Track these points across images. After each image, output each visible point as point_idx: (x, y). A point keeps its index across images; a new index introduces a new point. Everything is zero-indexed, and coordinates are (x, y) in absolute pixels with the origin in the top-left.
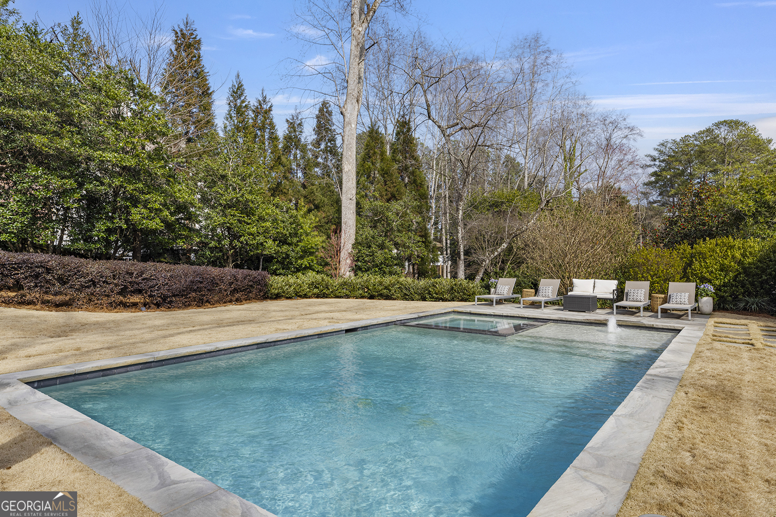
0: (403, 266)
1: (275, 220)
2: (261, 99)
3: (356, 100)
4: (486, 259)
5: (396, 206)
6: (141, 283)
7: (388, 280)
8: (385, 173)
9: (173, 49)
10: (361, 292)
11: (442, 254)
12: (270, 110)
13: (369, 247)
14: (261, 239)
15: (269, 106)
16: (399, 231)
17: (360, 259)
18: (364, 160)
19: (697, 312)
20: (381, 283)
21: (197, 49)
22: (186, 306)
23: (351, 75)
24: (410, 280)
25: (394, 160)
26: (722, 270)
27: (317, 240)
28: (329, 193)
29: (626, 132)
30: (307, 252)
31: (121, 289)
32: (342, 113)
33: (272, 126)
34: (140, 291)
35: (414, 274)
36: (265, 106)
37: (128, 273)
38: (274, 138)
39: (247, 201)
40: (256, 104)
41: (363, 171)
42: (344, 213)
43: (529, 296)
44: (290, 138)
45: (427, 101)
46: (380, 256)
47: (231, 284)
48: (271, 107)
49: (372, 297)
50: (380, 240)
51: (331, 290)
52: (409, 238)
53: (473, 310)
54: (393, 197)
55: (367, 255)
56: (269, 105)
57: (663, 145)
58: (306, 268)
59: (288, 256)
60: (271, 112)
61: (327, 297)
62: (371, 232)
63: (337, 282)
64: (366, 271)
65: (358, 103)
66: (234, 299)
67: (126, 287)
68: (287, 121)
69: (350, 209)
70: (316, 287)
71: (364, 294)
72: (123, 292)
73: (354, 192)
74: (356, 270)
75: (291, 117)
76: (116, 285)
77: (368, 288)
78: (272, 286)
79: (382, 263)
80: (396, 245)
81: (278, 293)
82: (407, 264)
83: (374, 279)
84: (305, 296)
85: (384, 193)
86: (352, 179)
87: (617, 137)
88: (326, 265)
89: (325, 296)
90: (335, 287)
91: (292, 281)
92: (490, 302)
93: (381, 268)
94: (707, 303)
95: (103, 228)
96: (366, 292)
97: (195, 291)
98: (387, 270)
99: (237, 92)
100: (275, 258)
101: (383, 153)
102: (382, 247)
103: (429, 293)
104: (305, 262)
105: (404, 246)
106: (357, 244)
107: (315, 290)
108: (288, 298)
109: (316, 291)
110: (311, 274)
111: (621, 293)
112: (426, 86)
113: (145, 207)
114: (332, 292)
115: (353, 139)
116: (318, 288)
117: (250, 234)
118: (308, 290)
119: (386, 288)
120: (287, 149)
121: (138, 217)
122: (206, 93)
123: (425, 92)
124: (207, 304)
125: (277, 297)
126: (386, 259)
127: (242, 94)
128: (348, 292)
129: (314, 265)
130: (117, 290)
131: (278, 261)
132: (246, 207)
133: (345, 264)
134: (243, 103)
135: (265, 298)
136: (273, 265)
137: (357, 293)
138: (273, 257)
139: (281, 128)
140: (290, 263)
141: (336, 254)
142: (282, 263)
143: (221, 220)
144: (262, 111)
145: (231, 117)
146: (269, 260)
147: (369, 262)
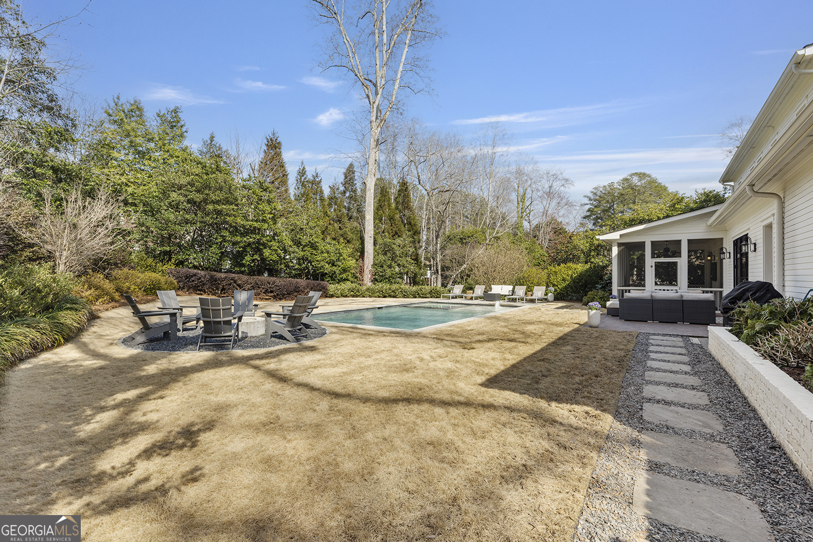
0: (403, 279)
1: (328, 252)
2: (314, 175)
3: (373, 175)
4: (454, 274)
5: (398, 241)
6: (274, 288)
7: (394, 287)
8: (391, 219)
9: (266, 149)
10: (378, 294)
11: (430, 270)
12: (320, 181)
13: (382, 266)
14: (322, 263)
16: (400, 257)
17: (377, 274)
18: (378, 209)
19: (546, 300)
20: (390, 289)
21: (279, 149)
23: (371, 160)
24: (407, 287)
25: (397, 208)
26: (563, 280)
27: (352, 262)
29: (563, 182)
30: (345, 270)
32: (364, 183)
33: (322, 192)
34: (272, 292)
35: (410, 283)
36: (317, 180)
37: (267, 283)
38: (322, 200)
39: (315, 242)
40: (312, 178)
41: (378, 218)
42: (366, 245)
43: (469, 294)
44: (332, 198)
45: (418, 173)
46: (388, 272)
49: (385, 297)
50: (389, 263)
51: (361, 293)
52: (407, 261)
53: (439, 301)
54: (396, 234)
55: (381, 272)
56: (320, 178)
57: (596, 188)
58: (345, 280)
59: (335, 272)
60: (321, 183)
62: (384, 258)
63: (364, 288)
64: (380, 282)
65: (375, 177)
67: (267, 290)
68: (330, 187)
69: (370, 243)
70: (352, 291)
72: (266, 292)
73: (372, 232)
74: (375, 281)
75: (332, 184)
76: (263, 288)
77: (382, 292)
78: (330, 290)
79: (390, 277)
80: (399, 265)
81: (332, 294)
82: (405, 277)
83: (385, 286)
84: (346, 296)
85: (391, 232)
86: (371, 224)
87: (556, 185)
88: (357, 278)
89: (357, 296)
90: (363, 291)
91: (339, 287)
92: (448, 298)
93: (389, 280)
94: (550, 296)
95: (249, 259)
96: (381, 294)
97: (296, 292)
98: (393, 281)
99: (302, 173)
101: (389, 205)
102: (390, 266)
103: (418, 294)
104: (344, 276)
105: (404, 266)
106: (374, 265)
108: (337, 297)
109: (352, 293)
110: (348, 283)
111: (513, 292)
112: (417, 164)
113: (270, 248)
115: (372, 199)
117: (317, 261)
118: (348, 292)
119: (393, 291)
120: (330, 205)
121: (268, 254)
122: (285, 175)
123: (417, 167)
125: (332, 296)
126: (392, 274)
127: (305, 173)
128: (370, 294)
129: (349, 278)
130: (263, 291)
131: (329, 276)
132: (313, 246)
133: (367, 277)
134: (305, 179)
135: (326, 297)
136: (326, 278)
137: (376, 295)
138: (326, 274)
139: (327, 192)
140: (336, 277)
141: (362, 271)
142: (331, 277)
143: (302, 253)
144: (316, 183)
145: (298, 188)
146: (324, 275)
147: (382, 276)
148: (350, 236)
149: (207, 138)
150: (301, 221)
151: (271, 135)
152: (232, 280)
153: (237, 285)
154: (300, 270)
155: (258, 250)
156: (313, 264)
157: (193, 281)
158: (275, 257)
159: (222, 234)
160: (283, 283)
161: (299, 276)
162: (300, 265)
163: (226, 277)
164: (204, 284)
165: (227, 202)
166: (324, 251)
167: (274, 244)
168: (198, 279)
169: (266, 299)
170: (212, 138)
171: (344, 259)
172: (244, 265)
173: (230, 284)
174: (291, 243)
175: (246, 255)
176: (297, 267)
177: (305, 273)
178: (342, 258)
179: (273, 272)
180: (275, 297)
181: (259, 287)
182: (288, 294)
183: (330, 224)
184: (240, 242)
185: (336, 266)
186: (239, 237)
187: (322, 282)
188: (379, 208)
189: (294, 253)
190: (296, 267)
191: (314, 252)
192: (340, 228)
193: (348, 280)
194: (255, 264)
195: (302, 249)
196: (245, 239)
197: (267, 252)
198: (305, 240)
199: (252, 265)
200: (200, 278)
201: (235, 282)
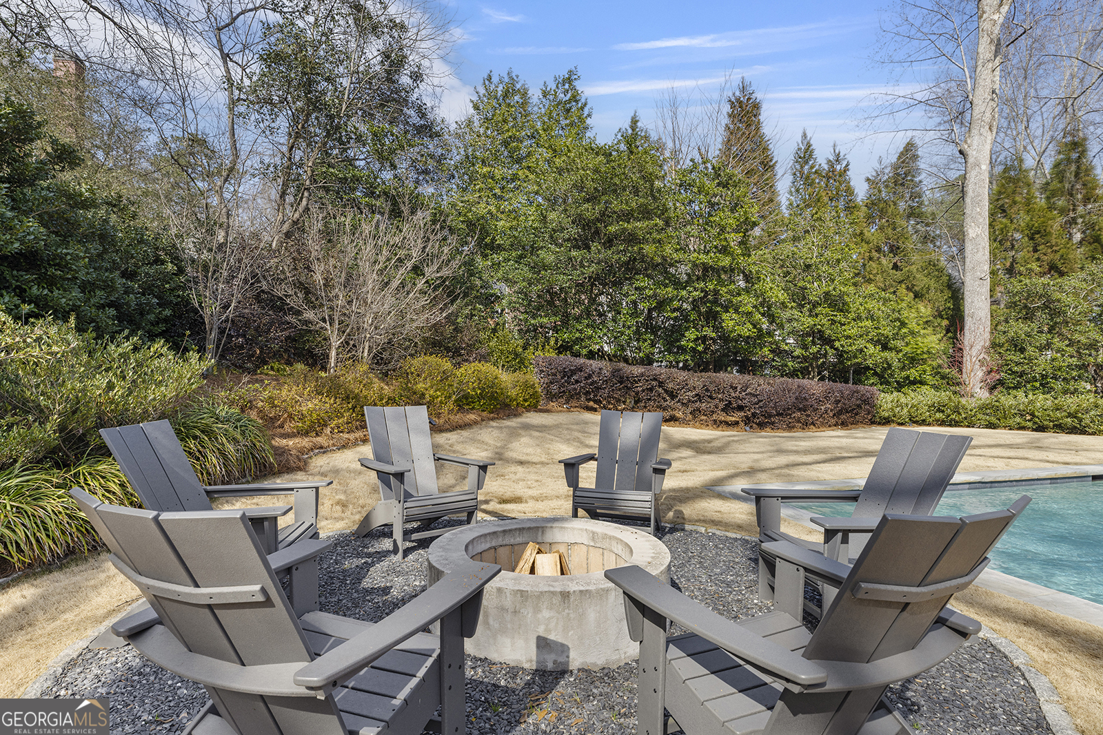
1: (872, 318)
2: (831, 158)
3: (988, 127)
5: (1072, 282)
6: (745, 399)
7: (1070, 402)
8: (1035, 232)
9: (728, 123)
10: (1018, 420)
12: (846, 169)
13: (1022, 350)
14: (861, 343)
15: (844, 166)
17: (1005, 368)
20: (1058, 408)
21: (755, 116)
22: (790, 428)
23: (979, 91)
27: (931, 341)
28: (937, 273)
30: (913, 360)
31: (726, 405)
32: (961, 152)
33: (850, 191)
34: (740, 408)
36: (838, 167)
37: (732, 387)
38: (850, 208)
39: (841, 295)
40: (826, 167)
41: (999, 239)
42: (970, 300)
44: (873, 204)
46: (1042, 364)
47: (837, 402)
48: (847, 165)
49: (1042, 429)
50: (1042, 339)
51: (963, 416)
55: (1017, 364)
56: (845, 163)
58: (915, 382)
59: (890, 366)
60: (848, 173)
61: (956, 426)
62: (1025, 328)
63: (971, 403)
64: (1018, 388)
65: (991, 131)
66: (840, 421)
67: (730, 403)
68: (868, 180)
69: (979, 294)
70: (939, 411)
71: (1024, 424)
72: (727, 408)
73: (986, 267)
74: (999, 385)
75: (874, 174)
76: (721, 400)
77: (1033, 415)
78: (881, 406)
81: (889, 417)
83: (1040, 400)
84: (924, 423)
86: (984, 248)
88: (950, 379)
90: (971, 411)
91: (902, 400)
93: (1047, 384)
95: (693, 337)
96: (1029, 421)
97: (800, 410)
98: (1060, 387)
99: (805, 156)
100: (872, 369)
101: (1028, 202)
102: (1046, 349)
104: (913, 373)
106: (996, 345)
107: (937, 414)
108: (899, 424)
109: (939, 415)
110: (927, 390)
113: (736, 311)
114: (966, 418)
115: (985, 187)
116: (943, 411)
117: (848, 337)
118: (928, 413)
119: (1071, 415)
120: (869, 218)
121: (732, 323)
124: (812, 426)
125: (887, 422)
127: (811, 155)
128: (993, 420)
129: (928, 377)
130: (721, 405)
131: (876, 374)
132: (836, 303)
133: (974, 376)
134: (812, 167)
135: (873, 423)
136: (867, 379)
137: (1011, 422)
138: (868, 368)
139: (861, 191)
140: (892, 375)
141: (956, 361)
142: (881, 376)
143: (810, 321)
144: (836, 175)
145: (797, 191)
146: (861, 372)
147: (1021, 375)
148: (922, 281)
149: (626, 124)
150: (808, 250)
151: (738, 93)
152: (655, 379)
153: (666, 391)
154: (805, 359)
155: (712, 317)
156: (837, 344)
157: (577, 382)
158: (746, 330)
159: (637, 284)
160: (768, 388)
161: (804, 372)
162: (805, 347)
163: (642, 375)
164: (598, 388)
165: (646, 213)
166: (864, 316)
167: (748, 302)
168: (586, 378)
169: (727, 424)
170: (634, 122)
171: (912, 333)
172: (682, 350)
173: (651, 390)
174: (783, 296)
175: (687, 329)
176: (798, 352)
177: (818, 367)
178: (904, 330)
179: (746, 366)
180: (747, 421)
181: (711, 397)
182: (779, 414)
183: (871, 259)
184: (671, 300)
185: (891, 349)
186: (669, 289)
187: (860, 387)
188: (999, 209)
189: (790, 321)
190: (796, 354)
191: (839, 317)
192: (895, 267)
193: (922, 383)
194: (706, 349)
195: (810, 311)
196: (684, 293)
197: (729, 321)
198: (816, 290)
199: (700, 348)
200: (590, 376)
201: (661, 384)
